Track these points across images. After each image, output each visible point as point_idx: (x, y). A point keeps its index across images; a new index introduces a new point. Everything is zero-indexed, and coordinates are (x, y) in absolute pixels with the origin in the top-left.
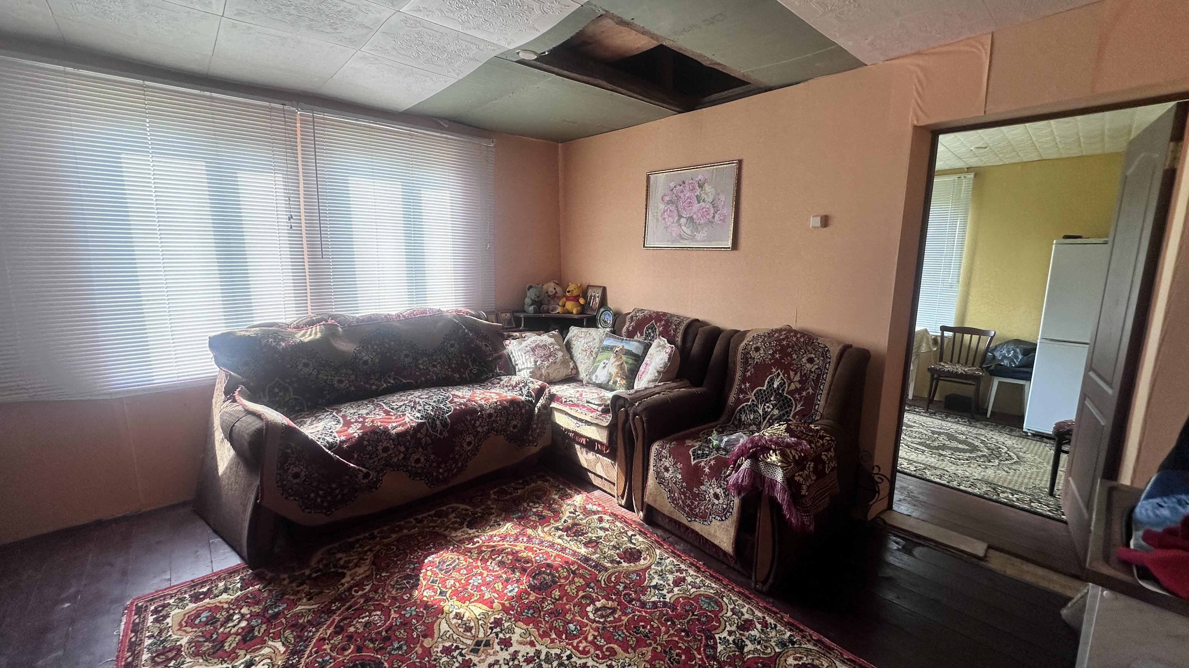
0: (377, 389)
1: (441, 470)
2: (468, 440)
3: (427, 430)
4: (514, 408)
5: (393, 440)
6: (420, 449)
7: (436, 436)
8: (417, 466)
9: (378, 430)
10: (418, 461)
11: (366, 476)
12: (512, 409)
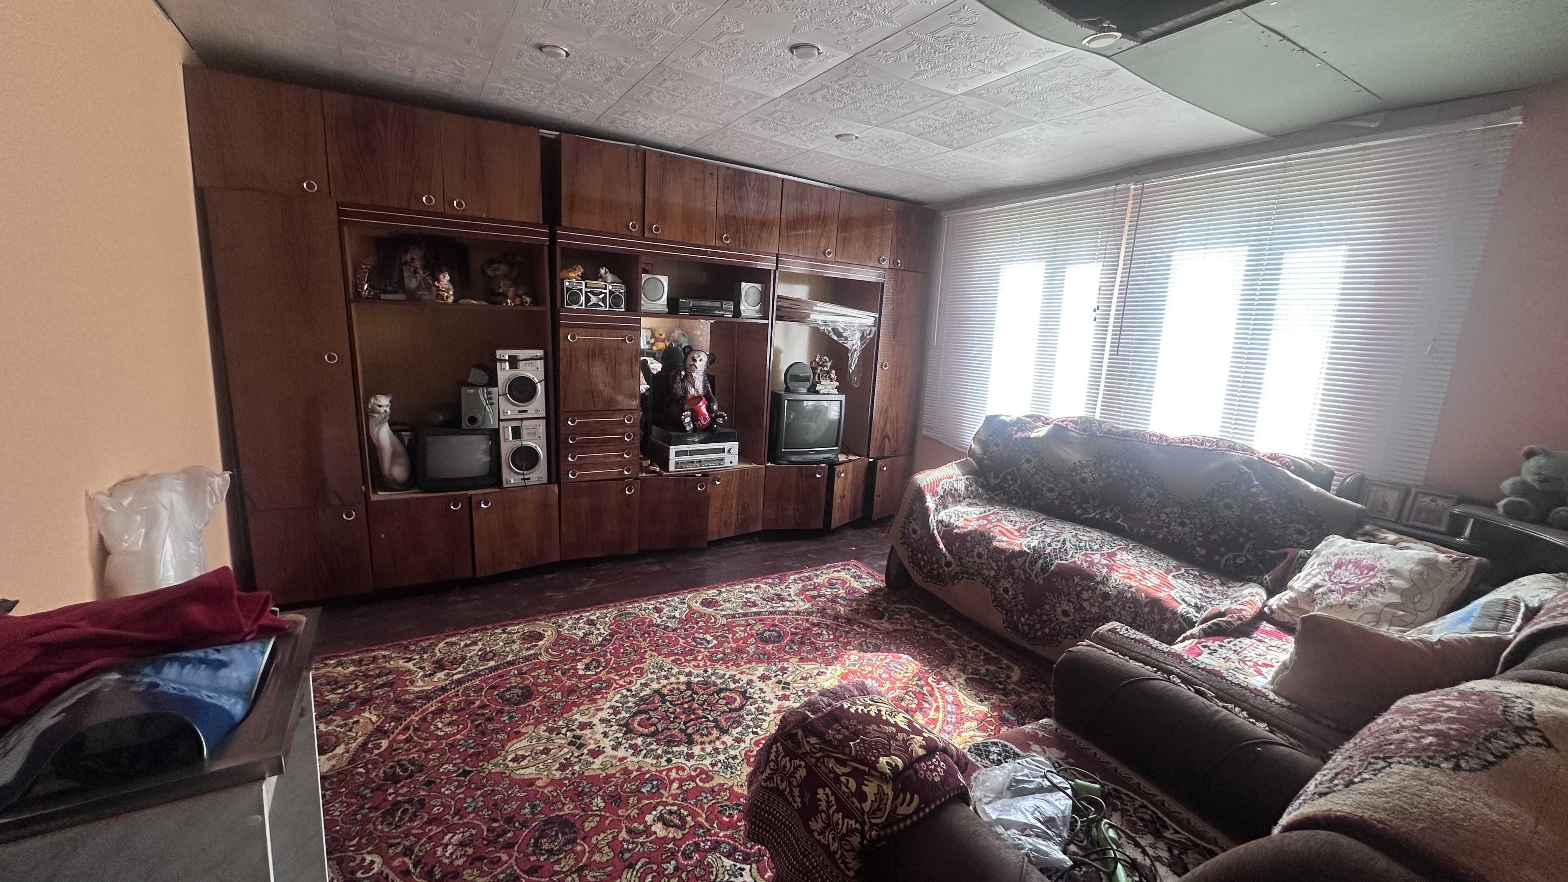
0: (1080, 515)
1: (1022, 619)
2: (1065, 607)
3: (1025, 562)
4: (1152, 611)
5: (989, 550)
6: (1011, 580)
7: (1030, 576)
8: (1004, 595)
9: (986, 534)
10: (1006, 590)
11: (949, 564)
12: (1146, 610)
